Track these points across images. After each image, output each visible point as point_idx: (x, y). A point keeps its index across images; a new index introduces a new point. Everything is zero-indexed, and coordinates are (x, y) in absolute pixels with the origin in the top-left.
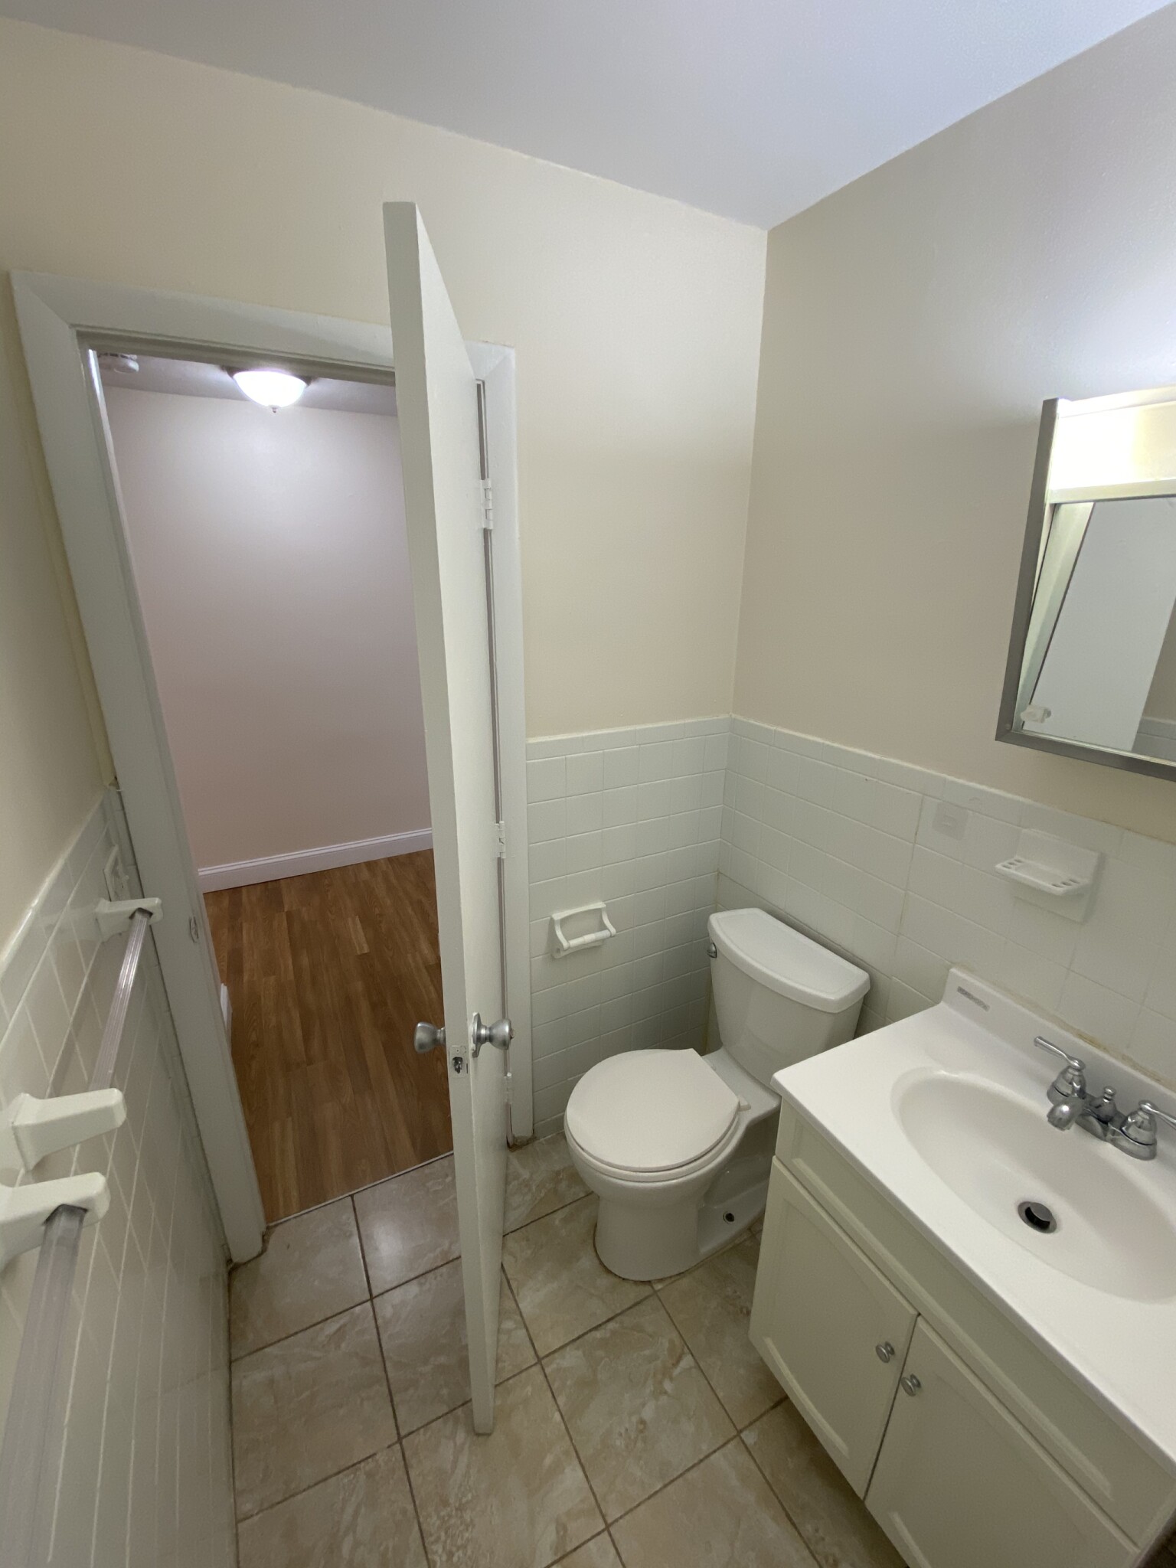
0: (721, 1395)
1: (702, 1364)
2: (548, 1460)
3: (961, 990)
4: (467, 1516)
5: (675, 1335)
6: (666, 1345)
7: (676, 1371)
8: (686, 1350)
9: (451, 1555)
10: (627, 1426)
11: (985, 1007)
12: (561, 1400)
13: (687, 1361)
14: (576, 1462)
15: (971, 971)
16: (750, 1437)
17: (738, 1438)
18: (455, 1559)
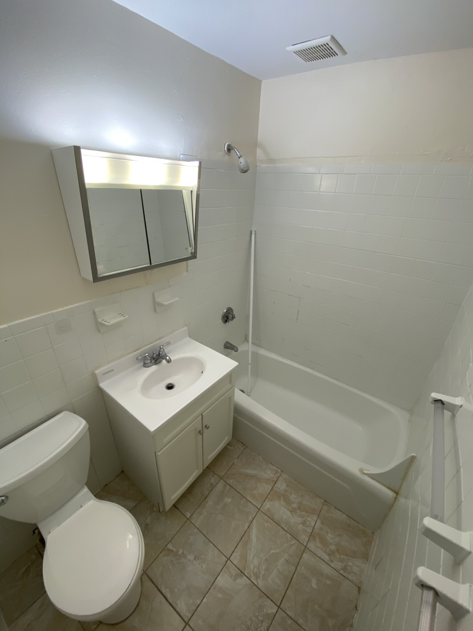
0: (178, 529)
1: (170, 539)
2: (220, 596)
3: (103, 374)
4: (249, 623)
5: (161, 555)
6: (166, 558)
7: (174, 550)
8: (166, 548)
9: (262, 621)
10: (198, 565)
11: (113, 370)
12: (198, 602)
13: (170, 546)
14: (216, 582)
15: (100, 367)
16: (188, 515)
17: (190, 519)
18: (262, 618)
